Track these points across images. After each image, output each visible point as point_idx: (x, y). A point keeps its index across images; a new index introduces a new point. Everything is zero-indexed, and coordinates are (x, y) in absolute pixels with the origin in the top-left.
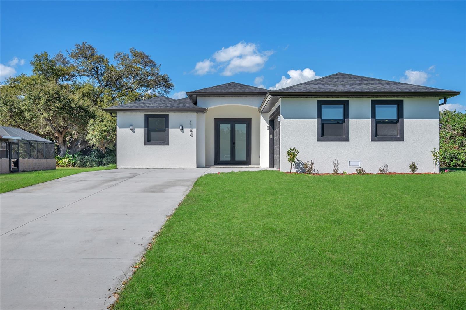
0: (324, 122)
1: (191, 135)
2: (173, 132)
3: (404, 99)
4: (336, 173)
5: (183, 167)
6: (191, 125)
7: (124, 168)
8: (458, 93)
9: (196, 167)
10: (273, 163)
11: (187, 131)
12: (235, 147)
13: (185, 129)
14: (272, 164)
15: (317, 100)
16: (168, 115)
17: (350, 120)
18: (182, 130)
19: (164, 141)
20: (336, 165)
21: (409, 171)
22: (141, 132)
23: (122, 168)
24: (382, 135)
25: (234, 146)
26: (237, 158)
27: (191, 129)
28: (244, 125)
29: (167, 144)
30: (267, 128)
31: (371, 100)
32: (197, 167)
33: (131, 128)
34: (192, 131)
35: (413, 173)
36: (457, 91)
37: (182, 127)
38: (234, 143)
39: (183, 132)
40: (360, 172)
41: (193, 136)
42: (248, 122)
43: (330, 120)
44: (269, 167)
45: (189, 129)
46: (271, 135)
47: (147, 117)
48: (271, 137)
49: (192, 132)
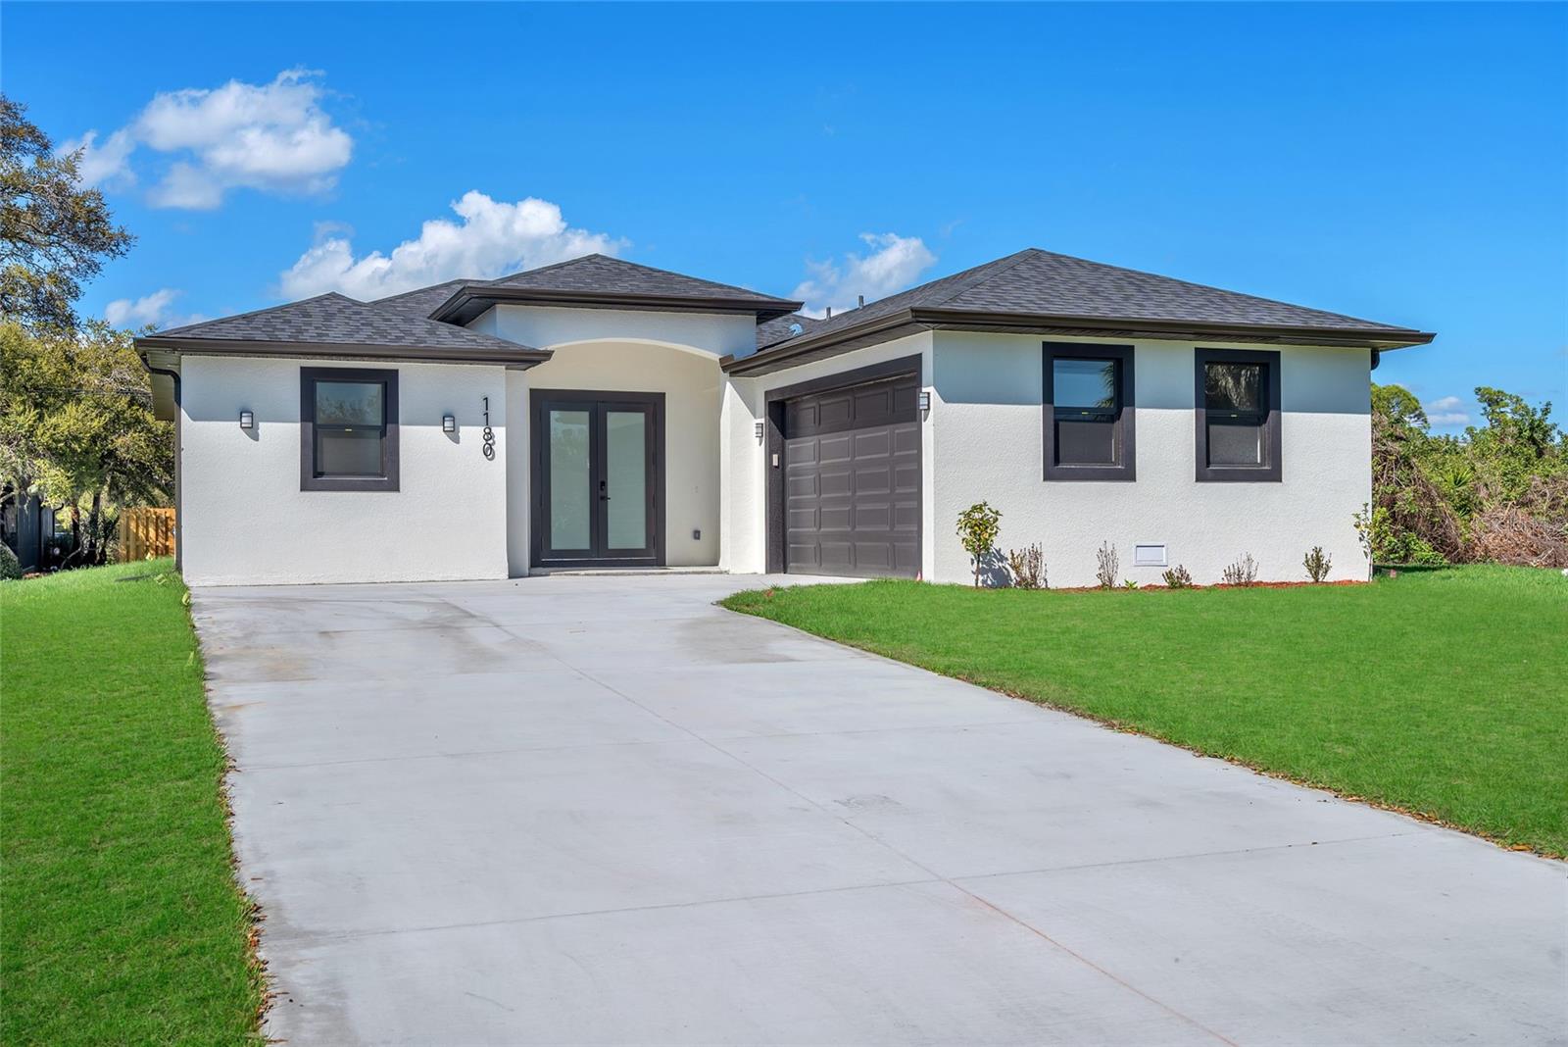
0: (1062, 416)
1: (489, 451)
2: (417, 440)
3: (1284, 350)
4: (1107, 586)
5: (457, 576)
6: (487, 414)
7: (215, 584)
8: (1427, 338)
9: (505, 575)
10: (781, 559)
11: (472, 435)
12: (605, 498)
13: (463, 430)
14: (777, 562)
15: (1044, 343)
16: (397, 371)
17: (1137, 410)
18: (453, 435)
19: (384, 475)
20: (1107, 559)
21: (1303, 575)
22: (284, 437)
23: (206, 584)
24: (1218, 463)
25: (601, 493)
26: (614, 542)
27: (487, 430)
28: (639, 418)
29: (394, 486)
30: (755, 431)
31: (1196, 349)
32: (510, 577)
33: (244, 420)
34: (489, 436)
35: (1317, 581)
36: (1423, 331)
37: (450, 421)
38: (603, 484)
39: (456, 440)
40: (1177, 582)
41: (494, 456)
42: (651, 406)
43: (1079, 410)
44: (764, 572)
45: (479, 430)
46: (775, 457)
47: (309, 378)
48: (775, 463)
49: (490, 442)
